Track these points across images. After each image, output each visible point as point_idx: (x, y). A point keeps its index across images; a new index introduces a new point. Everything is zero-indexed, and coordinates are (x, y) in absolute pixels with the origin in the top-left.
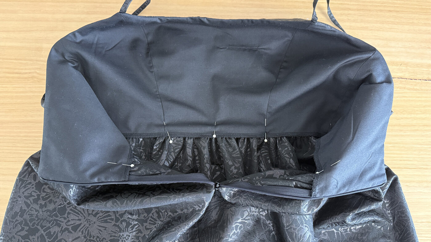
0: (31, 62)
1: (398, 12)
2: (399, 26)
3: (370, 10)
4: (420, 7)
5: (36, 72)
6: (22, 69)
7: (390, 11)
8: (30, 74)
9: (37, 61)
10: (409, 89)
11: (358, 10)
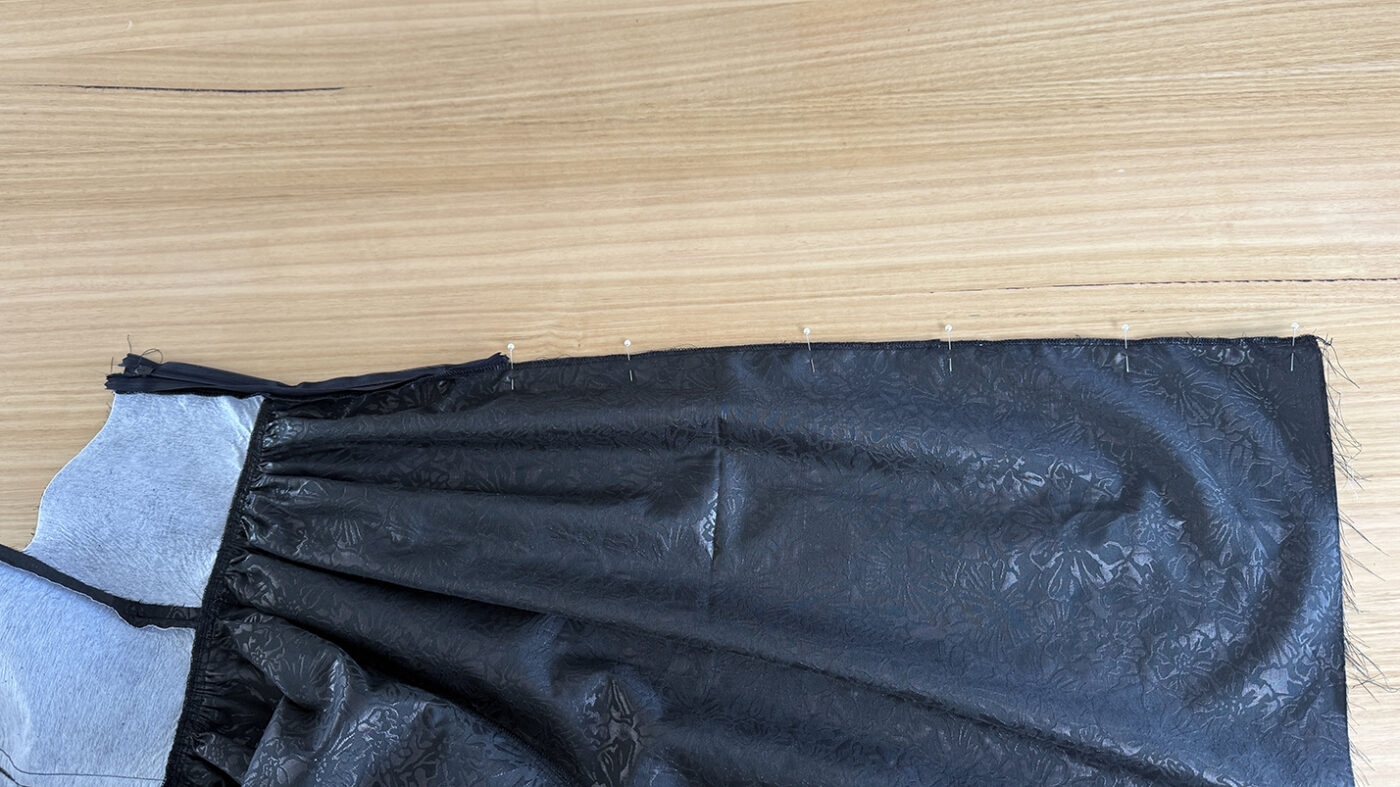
0: (539, 314)
1: (1322, 136)
2: (1330, 167)
3: (1257, 139)
4: (1373, 121)
5: (553, 334)
6: (522, 330)
7: (1303, 137)
8: (540, 339)
9: (551, 310)
10: (1370, 301)
11: (1231, 141)
